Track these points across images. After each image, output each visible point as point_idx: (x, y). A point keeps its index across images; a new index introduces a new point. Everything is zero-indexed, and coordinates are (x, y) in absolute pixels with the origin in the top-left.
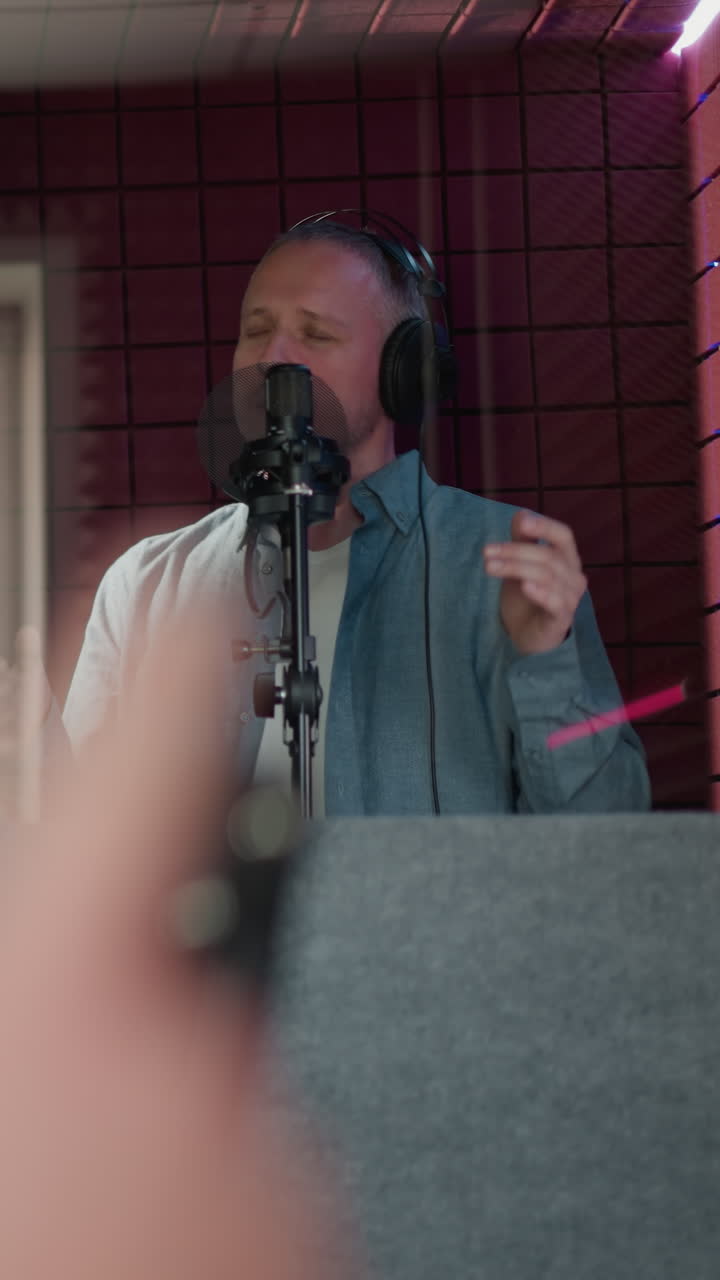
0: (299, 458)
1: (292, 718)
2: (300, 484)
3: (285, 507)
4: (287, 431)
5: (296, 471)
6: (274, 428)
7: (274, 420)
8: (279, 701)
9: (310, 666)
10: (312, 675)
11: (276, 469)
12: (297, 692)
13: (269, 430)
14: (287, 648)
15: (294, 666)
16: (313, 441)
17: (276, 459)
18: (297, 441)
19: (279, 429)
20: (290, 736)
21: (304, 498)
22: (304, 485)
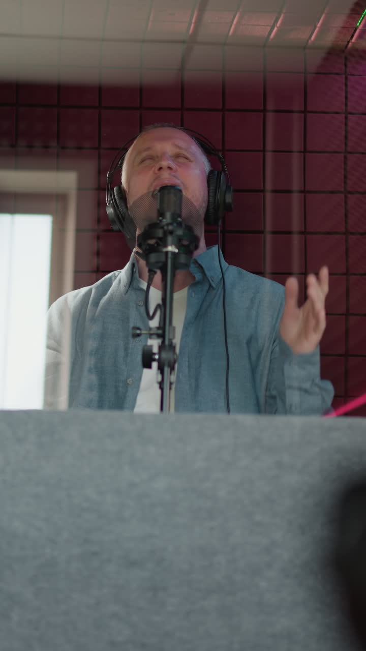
0: (171, 233)
1: (161, 369)
2: (171, 245)
3: (163, 259)
4: (168, 219)
5: (170, 239)
6: (161, 218)
7: (161, 214)
8: (154, 360)
9: (172, 343)
10: (172, 347)
11: (160, 239)
12: (164, 355)
13: (158, 219)
14: (160, 332)
15: (163, 342)
16: (180, 224)
17: (160, 233)
18: (171, 224)
19: (163, 218)
20: (160, 379)
21: (173, 253)
22: (174, 247)
